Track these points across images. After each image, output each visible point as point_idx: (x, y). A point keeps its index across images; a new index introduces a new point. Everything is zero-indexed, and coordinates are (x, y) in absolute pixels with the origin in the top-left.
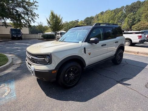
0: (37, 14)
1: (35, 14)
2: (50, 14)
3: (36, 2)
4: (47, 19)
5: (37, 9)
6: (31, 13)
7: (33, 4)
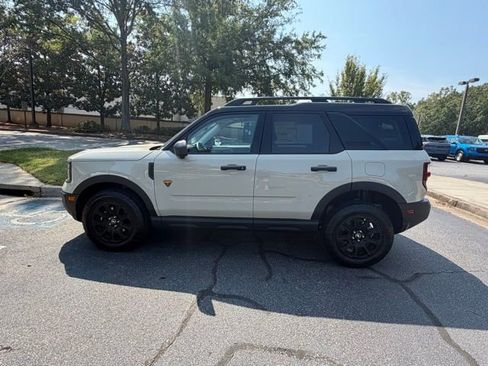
0: (319, 71)
1: (314, 71)
2: (342, 68)
3: (320, 36)
4: (331, 86)
5: (319, 56)
6: (303, 71)
7: (313, 42)
